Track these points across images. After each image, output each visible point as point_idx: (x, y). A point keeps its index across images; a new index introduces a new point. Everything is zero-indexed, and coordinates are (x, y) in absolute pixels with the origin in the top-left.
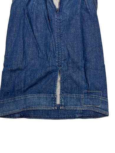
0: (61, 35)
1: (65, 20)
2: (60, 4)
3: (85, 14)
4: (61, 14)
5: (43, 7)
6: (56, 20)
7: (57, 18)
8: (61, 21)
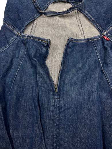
0: (62, 142)
1: (69, 109)
2: (61, 78)
3: (106, 99)
4: (61, 95)
5: (30, 80)
6: (53, 108)
7: (54, 106)
8: (62, 110)
